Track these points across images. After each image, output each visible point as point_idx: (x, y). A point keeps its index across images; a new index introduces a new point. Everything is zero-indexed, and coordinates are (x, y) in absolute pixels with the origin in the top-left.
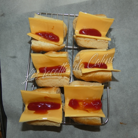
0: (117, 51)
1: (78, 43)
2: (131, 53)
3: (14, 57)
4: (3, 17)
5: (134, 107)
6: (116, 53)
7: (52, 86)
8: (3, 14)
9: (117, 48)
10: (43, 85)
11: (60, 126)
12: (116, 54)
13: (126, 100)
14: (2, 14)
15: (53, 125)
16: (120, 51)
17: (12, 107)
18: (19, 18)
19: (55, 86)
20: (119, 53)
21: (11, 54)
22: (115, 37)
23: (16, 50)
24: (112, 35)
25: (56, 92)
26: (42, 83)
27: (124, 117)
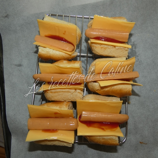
0: (138, 59)
1: (93, 50)
2: (154, 62)
3: (20, 65)
4: (6, 18)
5: (156, 124)
6: (137, 62)
7: (63, 100)
8: (7, 15)
9: (138, 56)
10: (53, 99)
12: (137, 63)
13: (147, 116)
14: (5, 15)
16: (142, 60)
17: (17, 123)
18: (26, 20)
19: (67, 100)
20: (140, 62)
21: (17, 62)
22: (135, 43)
23: (21, 57)
24: (132, 41)
25: (67, 108)
26: (52, 96)
27: (144, 136)
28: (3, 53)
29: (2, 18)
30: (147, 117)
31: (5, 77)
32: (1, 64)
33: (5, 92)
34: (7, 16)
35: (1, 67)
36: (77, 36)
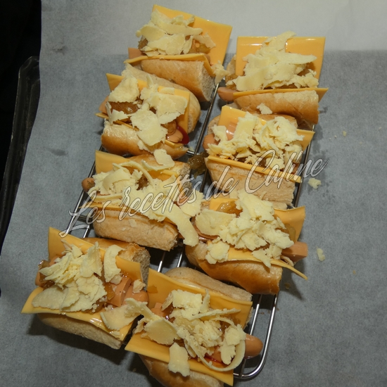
0: (327, 191)
3: (61, 153)
4: (60, 54)
5: (343, 354)
6: (324, 196)
7: (129, 240)
8: (64, 47)
9: (328, 185)
10: (108, 234)
11: (117, 348)
12: (323, 199)
13: (323, 328)
14: (60, 47)
15: (100, 341)
16: (335, 195)
17: (19, 274)
18: (98, 64)
19: (136, 241)
20: (330, 199)
21: (56, 145)
22: (327, 155)
23: (70, 137)
24: (321, 149)
25: (132, 257)
26: (107, 226)
27: (308, 376)
28: (35, 122)
29: (52, 52)
30: (324, 331)
31: (23, 171)
32: (23, 143)
33: (16, 202)
34: (62, 50)
35: (23, 151)
36: (190, 115)
